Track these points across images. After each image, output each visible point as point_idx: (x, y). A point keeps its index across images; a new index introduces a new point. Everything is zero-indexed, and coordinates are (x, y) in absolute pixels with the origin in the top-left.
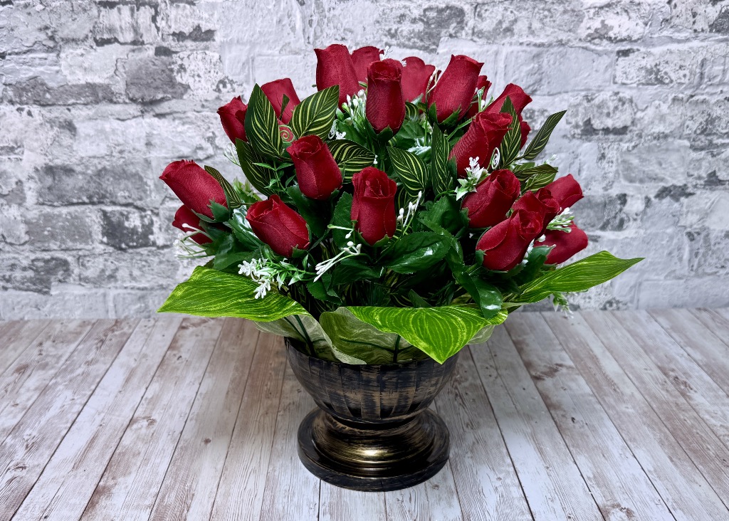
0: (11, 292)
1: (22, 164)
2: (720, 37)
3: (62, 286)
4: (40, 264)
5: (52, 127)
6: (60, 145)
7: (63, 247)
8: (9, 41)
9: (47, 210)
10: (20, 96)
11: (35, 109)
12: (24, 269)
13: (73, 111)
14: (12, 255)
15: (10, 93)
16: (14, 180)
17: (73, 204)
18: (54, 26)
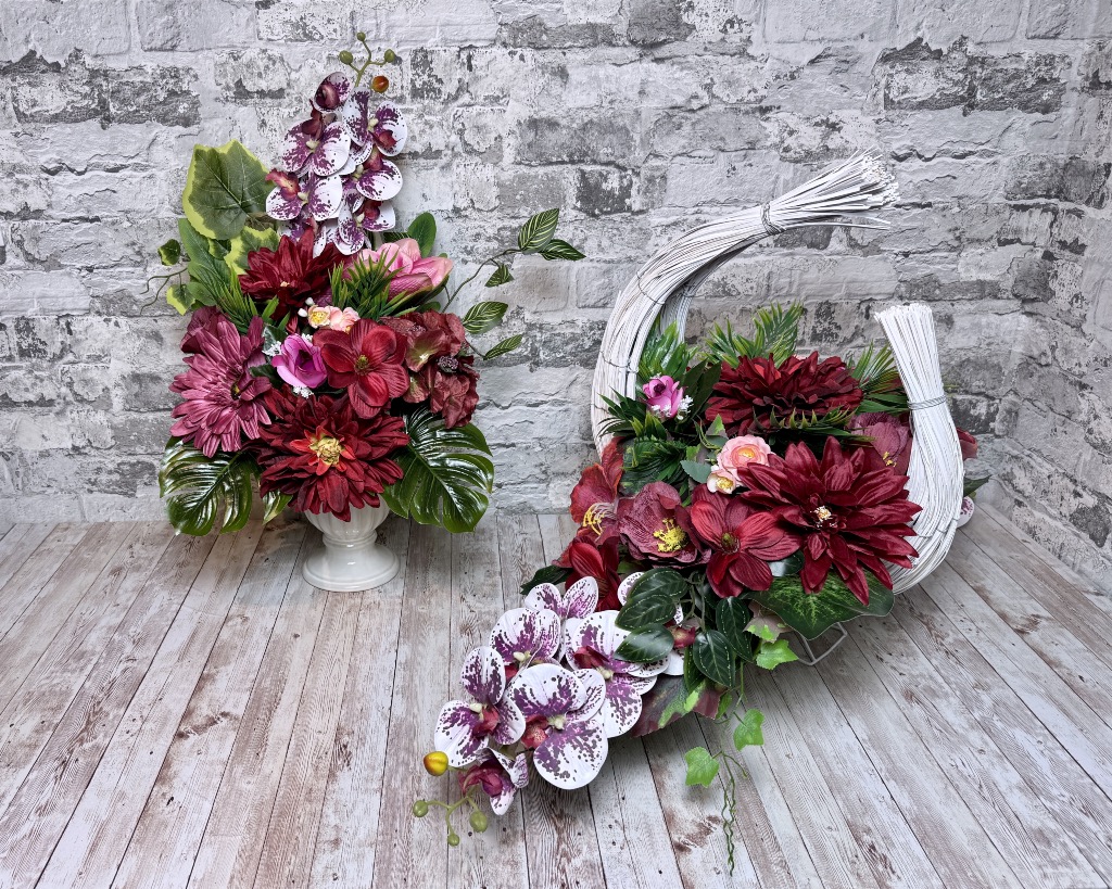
0: (96, 494)
1: (109, 371)
2: (785, 251)
3: (147, 488)
4: (126, 468)
5: (138, 336)
6: (147, 354)
7: (149, 451)
8: (97, 256)
9: (134, 415)
10: (108, 308)
11: (122, 320)
12: (110, 472)
13: (160, 322)
14: (97, 459)
15: (98, 305)
16: (101, 387)
17: (159, 410)
18: (141, 242)
